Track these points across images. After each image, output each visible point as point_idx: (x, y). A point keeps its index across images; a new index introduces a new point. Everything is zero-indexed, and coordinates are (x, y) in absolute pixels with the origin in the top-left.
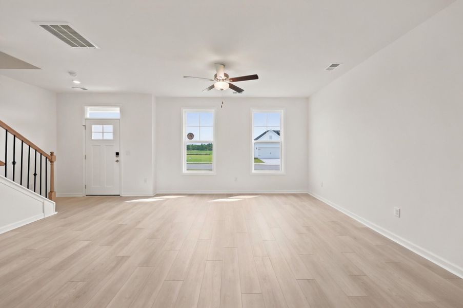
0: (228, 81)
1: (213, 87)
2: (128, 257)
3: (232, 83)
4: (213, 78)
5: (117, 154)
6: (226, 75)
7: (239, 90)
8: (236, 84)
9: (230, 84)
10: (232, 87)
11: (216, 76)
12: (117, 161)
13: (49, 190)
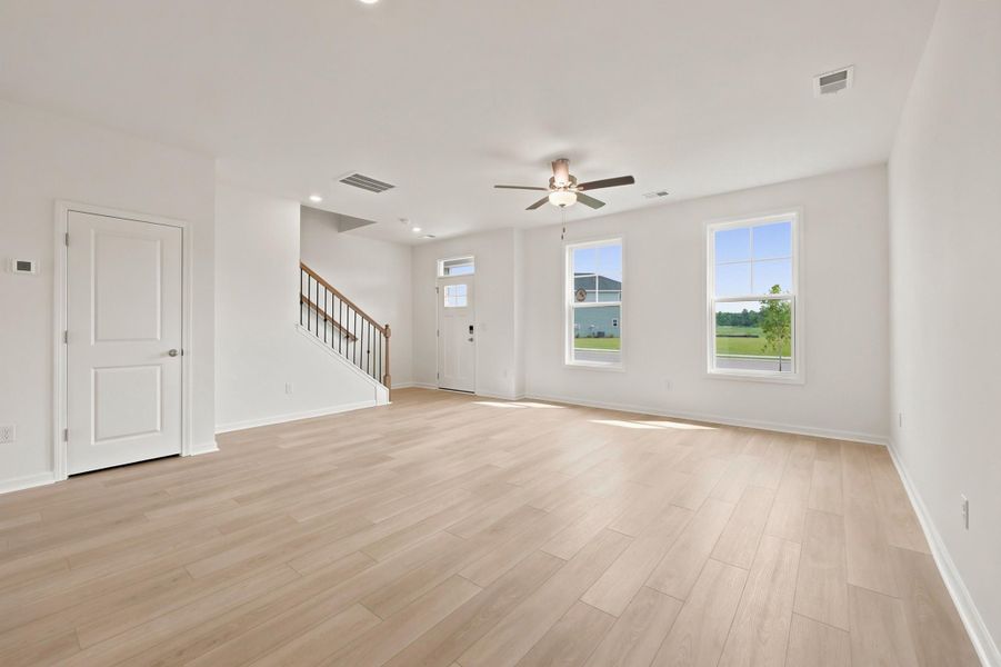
0: (576, 190)
1: (545, 200)
2: (393, 459)
3: (584, 192)
4: (547, 185)
5: (471, 328)
6: (572, 179)
7: (597, 204)
8: (590, 193)
9: (577, 193)
10: (581, 199)
11: (552, 180)
12: (471, 340)
13: (383, 374)
